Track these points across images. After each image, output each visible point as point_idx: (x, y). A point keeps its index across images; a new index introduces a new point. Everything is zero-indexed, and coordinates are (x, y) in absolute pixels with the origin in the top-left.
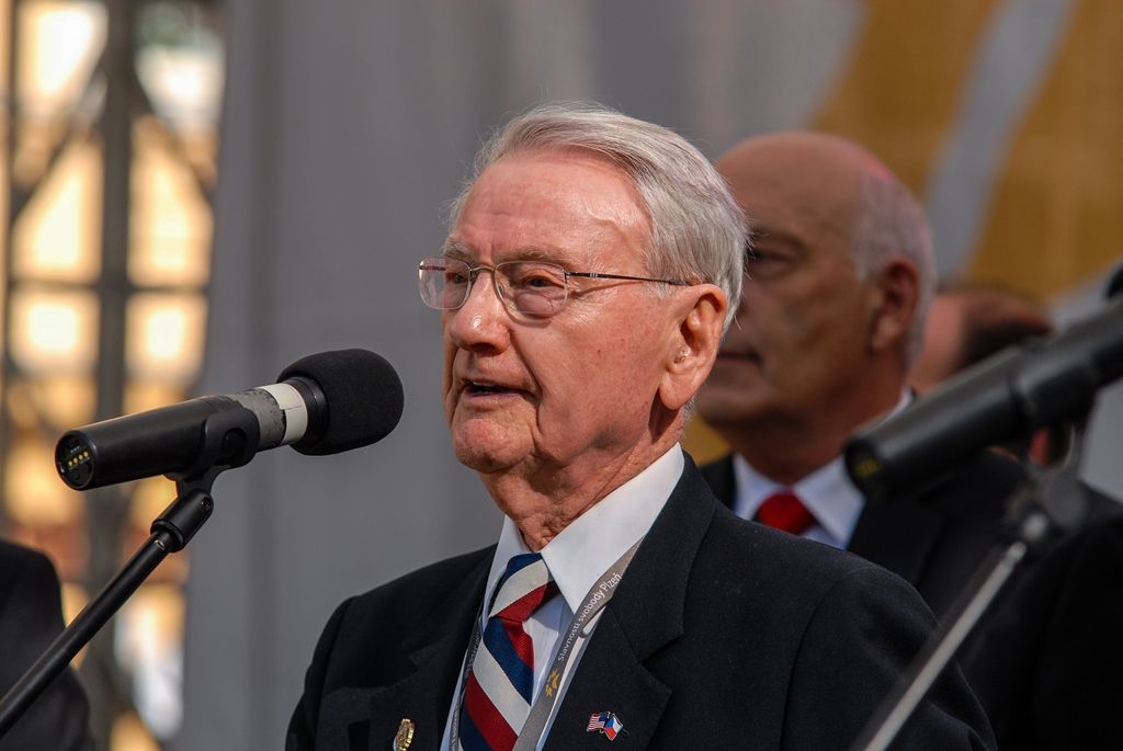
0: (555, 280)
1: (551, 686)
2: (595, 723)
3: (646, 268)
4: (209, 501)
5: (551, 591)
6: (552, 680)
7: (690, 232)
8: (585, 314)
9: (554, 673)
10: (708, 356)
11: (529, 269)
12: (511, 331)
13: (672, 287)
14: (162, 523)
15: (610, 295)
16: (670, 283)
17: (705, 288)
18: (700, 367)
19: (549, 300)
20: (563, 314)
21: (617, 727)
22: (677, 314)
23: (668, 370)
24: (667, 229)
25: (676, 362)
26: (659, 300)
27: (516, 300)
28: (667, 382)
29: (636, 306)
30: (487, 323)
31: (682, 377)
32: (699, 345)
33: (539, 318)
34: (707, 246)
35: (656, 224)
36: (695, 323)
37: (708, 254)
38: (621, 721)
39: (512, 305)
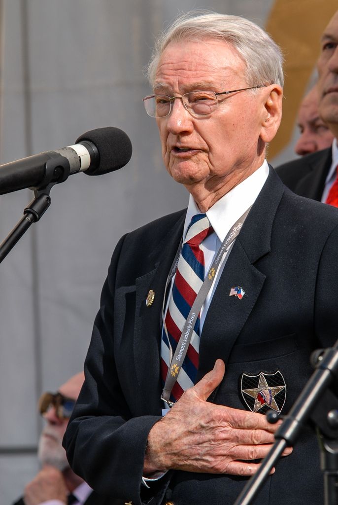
0: (210, 97)
1: (211, 275)
2: (233, 292)
3: (247, 84)
4: (49, 199)
5: (211, 231)
6: (212, 272)
7: (262, 63)
8: (225, 109)
9: (213, 269)
10: (278, 116)
11: (197, 93)
12: (193, 123)
13: (259, 89)
14: (29, 209)
15: (234, 99)
16: (257, 87)
17: (272, 87)
18: (276, 122)
19: (209, 106)
20: (216, 111)
21: (243, 293)
22: (263, 100)
23: (263, 126)
24: (253, 65)
25: (266, 122)
26: (255, 96)
27: (193, 108)
28: (263, 131)
29: (246, 101)
30: (184, 122)
31: (270, 128)
32: (274, 112)
33: (205, 115)
34: (270, 67)
35: (248, 64)
36: (270, 102)
37: (271, 71)
38: (244, 290)
39: (192, 111)
